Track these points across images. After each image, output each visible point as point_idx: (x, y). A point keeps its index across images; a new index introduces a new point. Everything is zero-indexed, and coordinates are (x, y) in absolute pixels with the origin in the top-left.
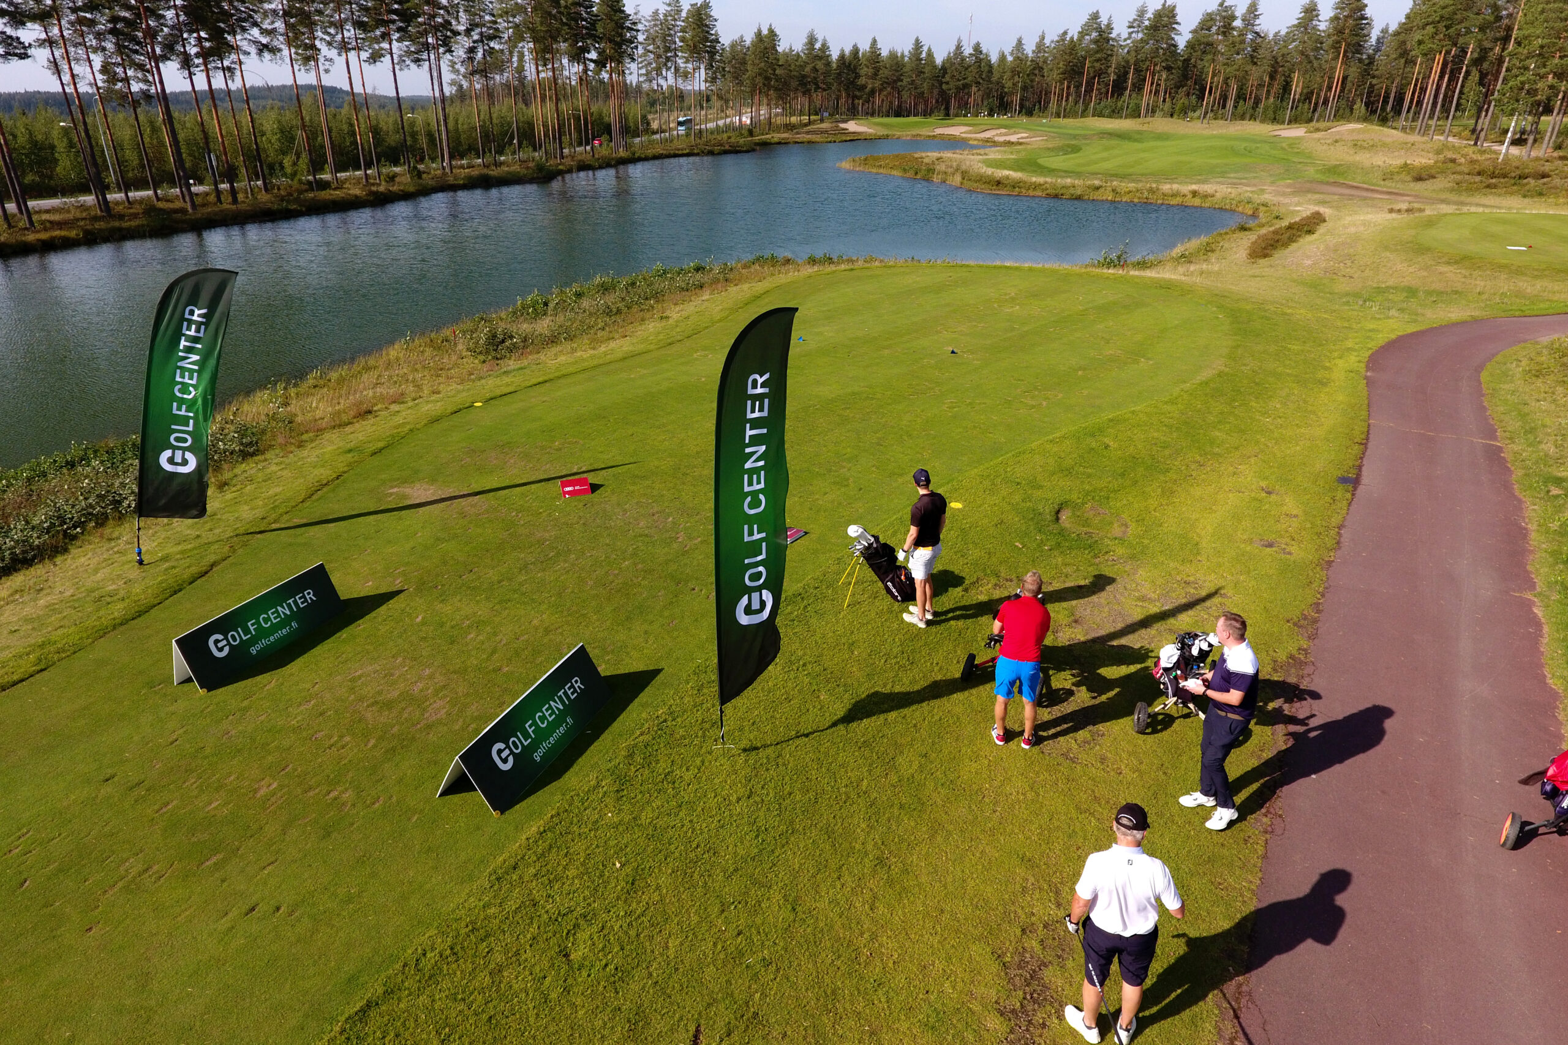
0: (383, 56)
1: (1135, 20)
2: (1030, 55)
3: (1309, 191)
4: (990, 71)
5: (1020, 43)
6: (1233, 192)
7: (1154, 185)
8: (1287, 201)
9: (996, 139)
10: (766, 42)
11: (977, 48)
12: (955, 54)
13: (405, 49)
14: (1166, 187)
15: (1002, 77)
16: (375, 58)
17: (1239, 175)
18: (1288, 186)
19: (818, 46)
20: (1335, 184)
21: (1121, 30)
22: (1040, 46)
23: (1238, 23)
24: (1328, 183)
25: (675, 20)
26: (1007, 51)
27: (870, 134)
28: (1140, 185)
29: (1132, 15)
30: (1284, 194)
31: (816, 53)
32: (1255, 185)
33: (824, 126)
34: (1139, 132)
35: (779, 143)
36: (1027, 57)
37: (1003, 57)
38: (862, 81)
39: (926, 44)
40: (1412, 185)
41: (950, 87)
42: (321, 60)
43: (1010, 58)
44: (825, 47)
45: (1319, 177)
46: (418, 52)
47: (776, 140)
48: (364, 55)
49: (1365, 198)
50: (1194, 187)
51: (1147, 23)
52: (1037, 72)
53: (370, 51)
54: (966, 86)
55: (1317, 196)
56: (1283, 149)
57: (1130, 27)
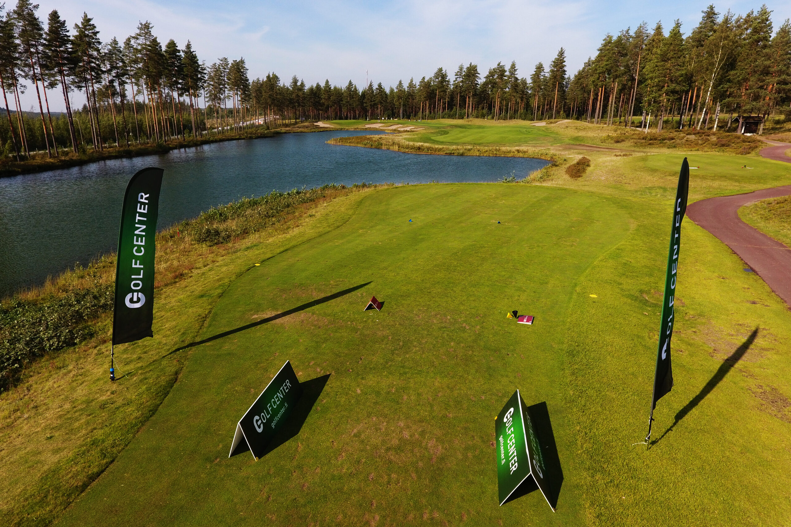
0: (56, 84)
1: (458, 72)
2: (406, 89)
3: (570, 149)
4: (386, 97)
5: (400, 83)
6: (537, 150)
7: (497, 148)
8: (563, 153)
9: (399, 129)
10: (272, 80)
11: (380, 85)
12: (369, 88)
13: (72, 80)
14: (504, 149)
15: (393, 100)
16: (52, 85)
17: (533, 142)
18: (560, 146)
19: (299, 84)
20: (580, 145)
21: (451, 78)
22: (411, 85)
23: (507, 73)
24: (576, 145)
25: (225, 69)
26: (394, 87)
27: (332, 128)
28: (491, 148)
29: (457, 69)
30: (560, 150)
31: (297, 87)
32: (544, 147)
33: (306, 124)
34: (469, 125)
35: (285, 133)
36: (405, 90)
37: (392, 90)
38: (323, 101)
39: (354, 82)
40: (616, 144)
41: (368, 105)
42: (19, 86)
43: (395, 90)
44: (303, 85)
45: (571, 142)
46: (80, 82)
47: (283, 131)
48: (46, 84)
49: (599, 151)
50: (517, 148)
51: (464, 73)
52: (410, 97)
53: (49, 81)
54: (375, 104)
55: (575, 151)
56: (544, 131)
57: (456, 75)
